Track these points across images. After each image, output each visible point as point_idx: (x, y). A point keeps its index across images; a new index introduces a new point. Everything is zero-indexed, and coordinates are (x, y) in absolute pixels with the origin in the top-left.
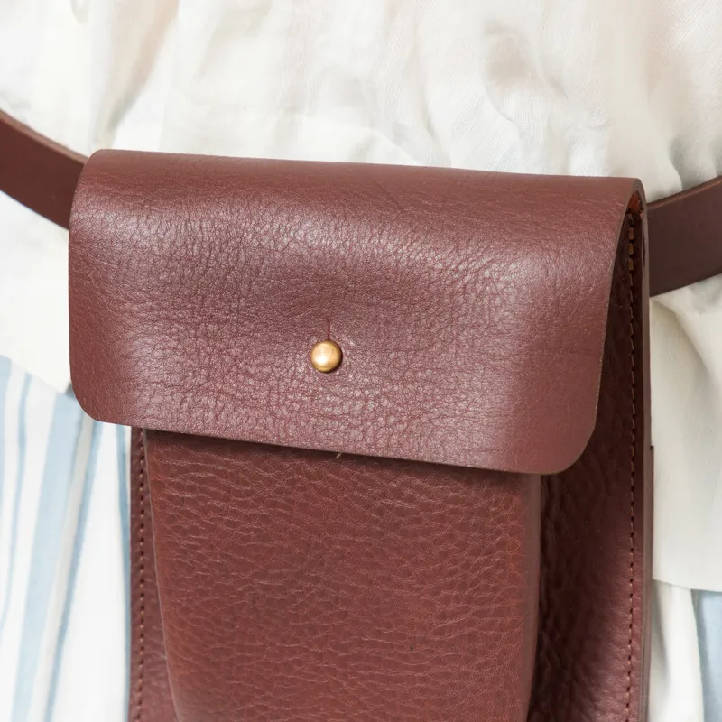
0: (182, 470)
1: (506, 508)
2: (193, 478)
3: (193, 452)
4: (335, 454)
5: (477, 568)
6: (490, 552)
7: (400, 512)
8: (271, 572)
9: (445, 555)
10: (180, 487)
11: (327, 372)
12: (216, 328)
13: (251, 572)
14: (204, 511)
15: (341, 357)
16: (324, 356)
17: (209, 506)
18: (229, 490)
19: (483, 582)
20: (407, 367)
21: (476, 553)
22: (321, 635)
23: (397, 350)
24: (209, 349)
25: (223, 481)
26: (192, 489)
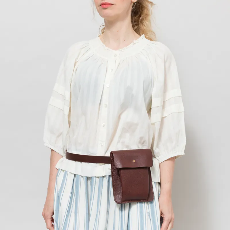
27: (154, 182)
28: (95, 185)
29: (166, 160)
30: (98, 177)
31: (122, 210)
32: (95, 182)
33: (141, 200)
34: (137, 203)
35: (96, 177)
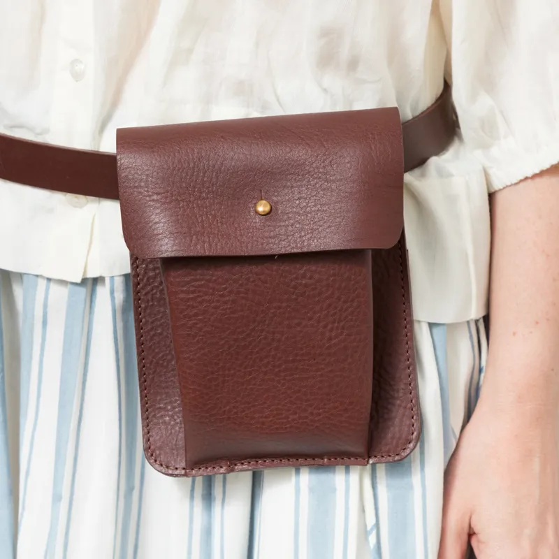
0: (188, 283)
1: (360, 275)
2: (193, 286)
3: (193, 272)
4: (275, 255)
5: (346, 310)
6: (353, 301)
7: (306, 285)
8: (239, 330)
9: (330, 305)
10: (187, 292)
11: (265, 215)
12: (203, 202)
13: (227, 333)
14: (201, 303)
15: (271, 207)
16: (262, 207)
17: (203, 300)
18: (214, 289)
19: (350, 317)
20: (306, 207)
21: (345, 302)
22: (265, 361)
23: (299, 199)
24: (201, 213)
25: (211, 285)
26: (193, 292)
27: (431, 325)
28: (45, 323)
29: (535, 176)
30: (63, 282)
31: (208, 497)
32: (45, 306)
33: (321, 456)
34: (298, 471)
35: (49, 280)
